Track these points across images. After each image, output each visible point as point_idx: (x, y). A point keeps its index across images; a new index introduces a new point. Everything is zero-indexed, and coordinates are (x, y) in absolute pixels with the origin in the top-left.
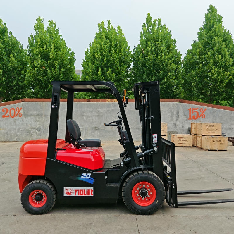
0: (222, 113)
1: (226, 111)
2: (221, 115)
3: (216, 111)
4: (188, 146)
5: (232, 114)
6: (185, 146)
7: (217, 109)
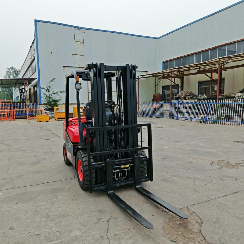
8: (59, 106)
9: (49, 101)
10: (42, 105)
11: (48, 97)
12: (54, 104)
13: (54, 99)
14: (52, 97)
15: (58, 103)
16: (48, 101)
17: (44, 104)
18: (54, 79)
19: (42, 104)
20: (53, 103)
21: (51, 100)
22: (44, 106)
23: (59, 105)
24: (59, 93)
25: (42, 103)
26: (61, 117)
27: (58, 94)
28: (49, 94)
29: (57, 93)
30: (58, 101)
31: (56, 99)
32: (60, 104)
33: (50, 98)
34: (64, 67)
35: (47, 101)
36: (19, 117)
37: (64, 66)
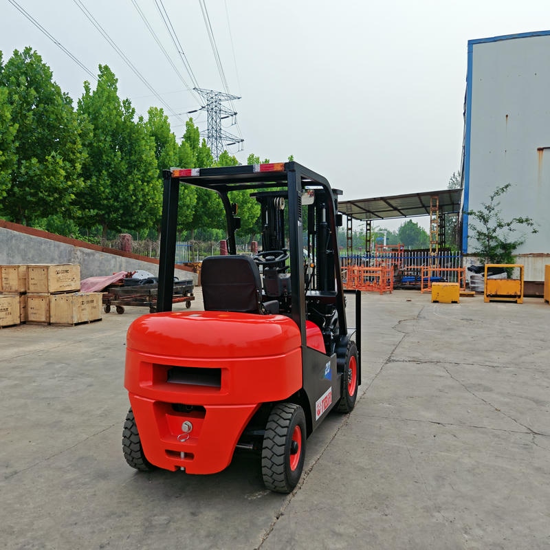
0: (24, 243)
1: (31, 238)
2: (22, 246)
3: (14, 236)
4: (12, 323)
5: (42, 244)
6: (5, 324)
7: (16, 233)
8: (517, 260)
9: (489, 246)
10: (468, 258)
11: (485, 235)
12: (501, 255)
13: (503, 240)
14: (494, 235)
15: (514, 252)
16: (486, 247)
17: (474, 255)
18: (506, 187)
19: (467, 255)
20: (500, 251)
21: (493, 244)
22: (474, 259)
23: (516, 256)
24: (515, 225)
25: (470, 251)
26: (498, 294)
27: (512, 226)
28: (488, 229)
29: (508, 225)
30: (514, 246)
31: (508, 242)
32: (520, 256)
33: (490, 238)
34: (540, 150)
35: (481, 248)
36: (408, 285)
37: (542, 147)
